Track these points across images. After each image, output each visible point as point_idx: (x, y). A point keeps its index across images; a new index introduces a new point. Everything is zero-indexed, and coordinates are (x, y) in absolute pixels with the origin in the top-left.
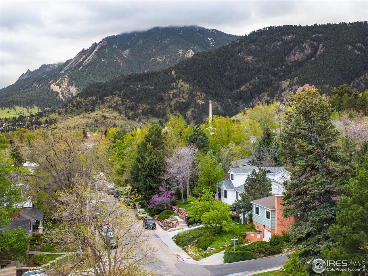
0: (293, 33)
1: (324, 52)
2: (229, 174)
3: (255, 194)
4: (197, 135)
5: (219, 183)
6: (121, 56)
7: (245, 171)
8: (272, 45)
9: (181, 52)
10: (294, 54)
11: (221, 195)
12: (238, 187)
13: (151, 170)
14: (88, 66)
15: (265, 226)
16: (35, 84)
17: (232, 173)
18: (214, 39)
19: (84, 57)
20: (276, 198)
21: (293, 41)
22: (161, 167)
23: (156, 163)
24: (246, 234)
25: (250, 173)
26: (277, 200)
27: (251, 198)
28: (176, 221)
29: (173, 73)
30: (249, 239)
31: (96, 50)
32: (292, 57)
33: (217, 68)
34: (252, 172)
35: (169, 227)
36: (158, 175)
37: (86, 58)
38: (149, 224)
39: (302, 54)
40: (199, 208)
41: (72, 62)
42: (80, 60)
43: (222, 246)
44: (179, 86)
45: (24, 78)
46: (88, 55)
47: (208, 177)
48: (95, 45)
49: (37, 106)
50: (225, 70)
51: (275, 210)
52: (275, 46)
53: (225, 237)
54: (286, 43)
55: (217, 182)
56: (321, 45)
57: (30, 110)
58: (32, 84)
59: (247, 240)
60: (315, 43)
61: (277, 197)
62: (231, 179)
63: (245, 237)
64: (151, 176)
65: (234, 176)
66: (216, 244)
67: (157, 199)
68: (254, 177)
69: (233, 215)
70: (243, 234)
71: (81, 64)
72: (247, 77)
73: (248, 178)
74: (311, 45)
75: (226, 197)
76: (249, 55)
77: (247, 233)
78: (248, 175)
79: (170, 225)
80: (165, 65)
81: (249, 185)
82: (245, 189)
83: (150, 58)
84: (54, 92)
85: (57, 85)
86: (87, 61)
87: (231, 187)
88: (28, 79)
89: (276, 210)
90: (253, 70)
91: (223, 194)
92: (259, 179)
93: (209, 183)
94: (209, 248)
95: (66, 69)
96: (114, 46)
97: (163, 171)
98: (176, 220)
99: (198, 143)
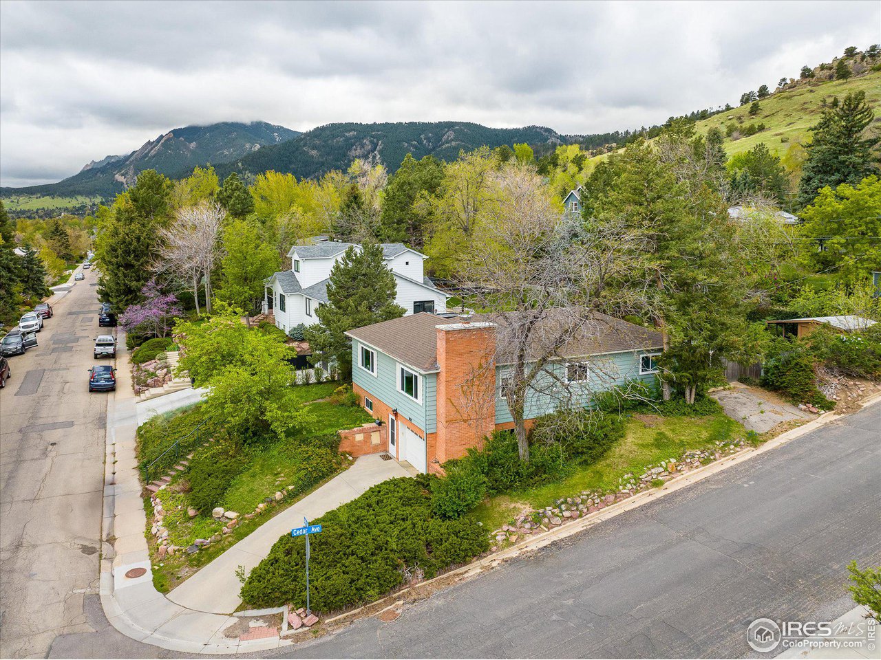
0: (354, 130)
1: (383, 148)
2: (291, 258)
3: (358, 311)
4: (230, 191)
5: (269, 278)
6: (188, 149)
7: (325, 252)
8: (335, 141)
9: (248, 146)
10: (356, 150)
11: (274, 304)
12: (310, 288)
13: (127, 253)
14: (154, 156)
15: (396, 414)
16: (98, 174)
17: (295, 257)
18: (280, 135)
19: (150, 148)
20: (441, 336)
21: (355, 137)
22: (150, 248)
23: (138, 239)
24: (339, 435)
25: (340, 257)
26: (448, 341)
27: (347, 321)
28: (166, 370)
29: (240, 164)
30: (347, 450)
31: (162, 141)
32: (353, 151)
33: (283, 161)
34: (347, 253)
35: (147, 385)
36: (142, 264)
37: (152, 149)
38: (97, 382)
39: (363, 149)
40: (200, 357)
41: (137, 153)
42: (146, 152)
43: (263, 502)
44: (246, 177)
45: (88, 168)
46: (154, 147)
47: (244, 267)
48: (162, 137)
49: (100, 195)
50: (291, 163)
51: (438, 374)
52: (338, 142)
53: (275, 453)
54: (347, 139)
55: (265, 277)
56: (380, 142)
57: (93, 200)
58: (96, 174)
59: (343, 454)
60: (375, 140)
61: (448, 332)
62: (293, 270)
63: (336, 447)
64: (128, 266)
65: (301, 264)
66: (244, 486)
67: (136, 314)
68: (350, 265)
69: (301, 351)
70: (332, 439)
71: (146, 155)
72: (312, 170)
73: (337, 268)
74: (372, 142)
75: (283, 309)
76: (313, 149)
77: (342, 432)
78: (337, 261)
79: (149, 381)
80: (232, 158)
81: (341, 287)
82: (329, 296)
83: (218, 151)
84: (119, 182)
85: (122, 175)
86: (153, 152)
87: (294, 287)
88: (92, 169)
89: (443, 377)
90: (317, 164)
91: (277, 302)
92: (363, 272)
93: (246, 279)
94: (219, 511)
95: (131, 159)
96: (181, 138)
97: (152, 255)
98: (165, 367)
99: (233, 205)
